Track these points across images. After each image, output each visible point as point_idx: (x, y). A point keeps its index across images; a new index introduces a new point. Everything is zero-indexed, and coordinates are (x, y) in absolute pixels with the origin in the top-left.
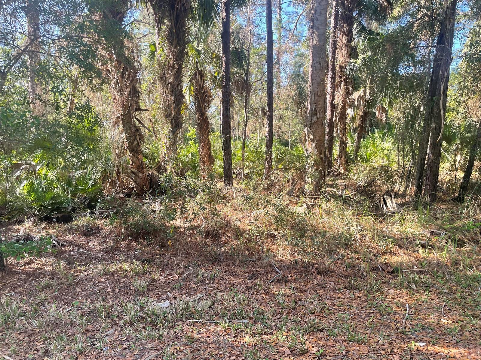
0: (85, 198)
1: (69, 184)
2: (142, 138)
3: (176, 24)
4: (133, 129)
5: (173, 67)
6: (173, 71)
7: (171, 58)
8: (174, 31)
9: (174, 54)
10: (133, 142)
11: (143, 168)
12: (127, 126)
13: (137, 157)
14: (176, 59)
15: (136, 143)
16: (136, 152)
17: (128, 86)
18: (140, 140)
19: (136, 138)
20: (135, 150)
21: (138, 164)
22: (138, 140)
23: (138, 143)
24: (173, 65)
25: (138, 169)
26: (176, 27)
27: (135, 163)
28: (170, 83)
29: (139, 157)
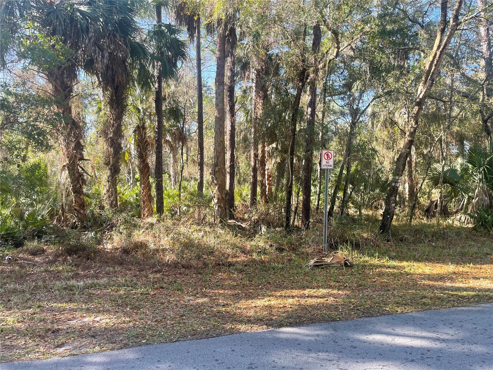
0: (34, 230)
1: (21, 218)
2: (84, 182)
3: (116, 93)
4: (77, 175)
5: (113, 126)
6: (113, 129)
7: (111, 119)
8: (115, 98)
9: (114, 115)
10: (76, 185)
11: (84, 206)
12: (72, 172)
13: (79, 198)
14: (115, 119)
15: (78, 185)
16: (79, 193)
17: (73, 142)
18: (82, 183)
19: (78, 182)
20: (78, 191)
21: (80, 202)
22: (81, 183)
23: (81, 186)
24: (113, 124)
25: (80, 207)
26: (116, 95)
27: (77, 202)
28: (110, 138)
29: (81, 197)
